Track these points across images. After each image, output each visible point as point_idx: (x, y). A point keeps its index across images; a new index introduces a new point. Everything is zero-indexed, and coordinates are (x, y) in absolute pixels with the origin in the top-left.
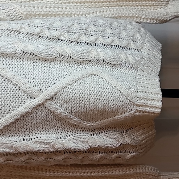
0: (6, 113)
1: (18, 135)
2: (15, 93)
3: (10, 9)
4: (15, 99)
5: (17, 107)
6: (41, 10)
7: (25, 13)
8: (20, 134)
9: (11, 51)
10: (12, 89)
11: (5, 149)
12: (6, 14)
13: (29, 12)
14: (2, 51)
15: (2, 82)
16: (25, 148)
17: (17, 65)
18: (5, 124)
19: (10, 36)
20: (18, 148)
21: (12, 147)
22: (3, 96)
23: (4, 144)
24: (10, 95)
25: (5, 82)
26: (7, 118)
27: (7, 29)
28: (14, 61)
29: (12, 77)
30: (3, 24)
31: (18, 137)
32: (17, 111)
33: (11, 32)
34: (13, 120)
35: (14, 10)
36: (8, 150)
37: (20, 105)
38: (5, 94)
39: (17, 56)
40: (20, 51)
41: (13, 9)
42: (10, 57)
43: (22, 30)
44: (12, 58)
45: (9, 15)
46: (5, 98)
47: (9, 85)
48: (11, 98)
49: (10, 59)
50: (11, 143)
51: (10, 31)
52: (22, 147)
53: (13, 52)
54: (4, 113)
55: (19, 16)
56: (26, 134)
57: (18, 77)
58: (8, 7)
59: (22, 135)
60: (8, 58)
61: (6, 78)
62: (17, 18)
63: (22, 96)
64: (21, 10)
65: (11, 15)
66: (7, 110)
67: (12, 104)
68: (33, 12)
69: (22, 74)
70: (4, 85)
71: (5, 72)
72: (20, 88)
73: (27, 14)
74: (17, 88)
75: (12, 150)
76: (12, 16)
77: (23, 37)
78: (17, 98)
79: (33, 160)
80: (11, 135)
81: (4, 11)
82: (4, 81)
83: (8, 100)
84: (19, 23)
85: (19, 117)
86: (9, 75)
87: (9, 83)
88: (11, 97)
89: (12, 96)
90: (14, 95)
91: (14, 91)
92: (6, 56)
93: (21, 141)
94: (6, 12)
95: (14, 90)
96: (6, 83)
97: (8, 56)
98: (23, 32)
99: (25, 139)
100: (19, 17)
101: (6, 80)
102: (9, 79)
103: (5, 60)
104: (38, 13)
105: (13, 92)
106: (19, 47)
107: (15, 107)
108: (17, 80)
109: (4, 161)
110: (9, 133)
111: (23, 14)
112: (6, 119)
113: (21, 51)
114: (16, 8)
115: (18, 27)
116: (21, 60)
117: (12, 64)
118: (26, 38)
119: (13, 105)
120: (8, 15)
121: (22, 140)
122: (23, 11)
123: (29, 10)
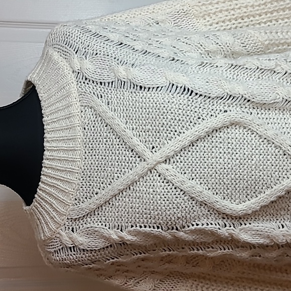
0: (265, 189)
1: (275, 219)
2: (278, 160)
3: (247, 38)
4: (278, 169)
5: (280, 179)
6: (287, 37)
7: (266, 43)
8: (278, 218)
9: (270, 99)
10: (274, 154)
11: (258, 240)
12: (242, 45)
13: (272, 40)
14: (258, 100)
15: (260, 144)
16: (284, 238)
17: (276, 119)
18: (264, 204)
19: (261, 78)
20: (277, 238)
21: (268, 237)
22: (262, 164)
23: (258, 232)
24: (271, 163)
25: (264, 144)
26: (267, 195)
27: (258, 68)
28: (272, 114)
29: (275, 138)
30: (252, 61)
31: (274, 222)
32: (281, 185)
33: (263, 72)
34: (274, 198)
35: (252, 39)
36: (262, 241)
37: (285, 176)
38: (265, 162)
39: (277, 106)
40: (281, 98)
41: (251, 37)
42: (266, 108)
43: (278, 69)
44: (269, 109)
45: (246, 47)
46: (265, 167)
47: (270, 149)
48: (273, 167)
49: (266, 111)
50: (268, 231)
51: (263, 70)
52: (282, 237)
53: (273, 101)
54: (262, 188)
55: (259, 46)
56: (286, 219)
57: (282, 138)
58: (243, 35)
59: (280, 220)
60: (264, 109)
61: (265, 139)
62: (255, 50)
63: (288, 163)
64: (262, 39)
65: (247, 46)
66: (266, 184)
67: (274, 175)
68: (277, 40)
69: (287, 133)
70: (263, 148)
71: (264, 130)
72: (285, 153)
73: (269, 44)
74: (281, 152)
75: (268, 241)
76: (250, 48)
77: (279, 79)
78: (281, 168)
79: (288, 256)
80: (265, 219)
81: (239, 41)
82: (262, 143)
83: (268, 169)
84: (271, 59)
85: (284, 193)
86: (270, 133)
87: (270, 145)
88: (272, 165)
89: (274, 164)
90: (277, 162)
91: (277, 157)
92: (261, 107)
93: (279, 228)
94: (243, 42)
95: (276, 155)
96: (265, 146)
97: (264, 106)
98: (278, 71)
99: (284, 225)
100: (258, 49)
101: (265, 141)
102: (269, 139)
103: (260, 113)
104: (282, 41)
105: (275, 158)
106: (280, 94)
107: (278, 180)
108: (282, 142)
109: (250, 256)
110: (263, 217)
111: (264, 43)
112: (265, 197)
113: (283, 99)
114: (255, 35)
115: (272, 65)
116: (280, 111)
117: (270, 118)
118: (283, 79)
119: (276, 176)
120: (244, 47)
121: (281, 227)
122: (264, 39)
123: (271, 37)
